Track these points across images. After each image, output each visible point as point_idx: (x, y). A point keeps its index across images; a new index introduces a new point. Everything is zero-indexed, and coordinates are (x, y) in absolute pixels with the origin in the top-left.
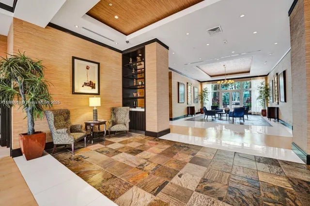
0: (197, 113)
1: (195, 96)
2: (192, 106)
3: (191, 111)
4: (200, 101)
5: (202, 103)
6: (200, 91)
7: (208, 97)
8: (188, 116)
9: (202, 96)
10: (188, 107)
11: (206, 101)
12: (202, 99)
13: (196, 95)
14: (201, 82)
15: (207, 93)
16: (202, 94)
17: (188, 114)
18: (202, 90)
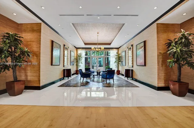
0: (73, 75)
1: (71, 59)
2: (69, 68)
3: (67, 73)
4: (76, 63)
5: (77, 65)
6: (76, 56)
7: (82, 60)
8: (64, 79)
9: (77, 59)
10: (64, 70)
11: (80, 64)
12: (77, 62)
13: (73, 58)
14: (77, 48)
15: (81, 57)
16: (77, 58)
17: (64, 76)
18: (77, 54)
